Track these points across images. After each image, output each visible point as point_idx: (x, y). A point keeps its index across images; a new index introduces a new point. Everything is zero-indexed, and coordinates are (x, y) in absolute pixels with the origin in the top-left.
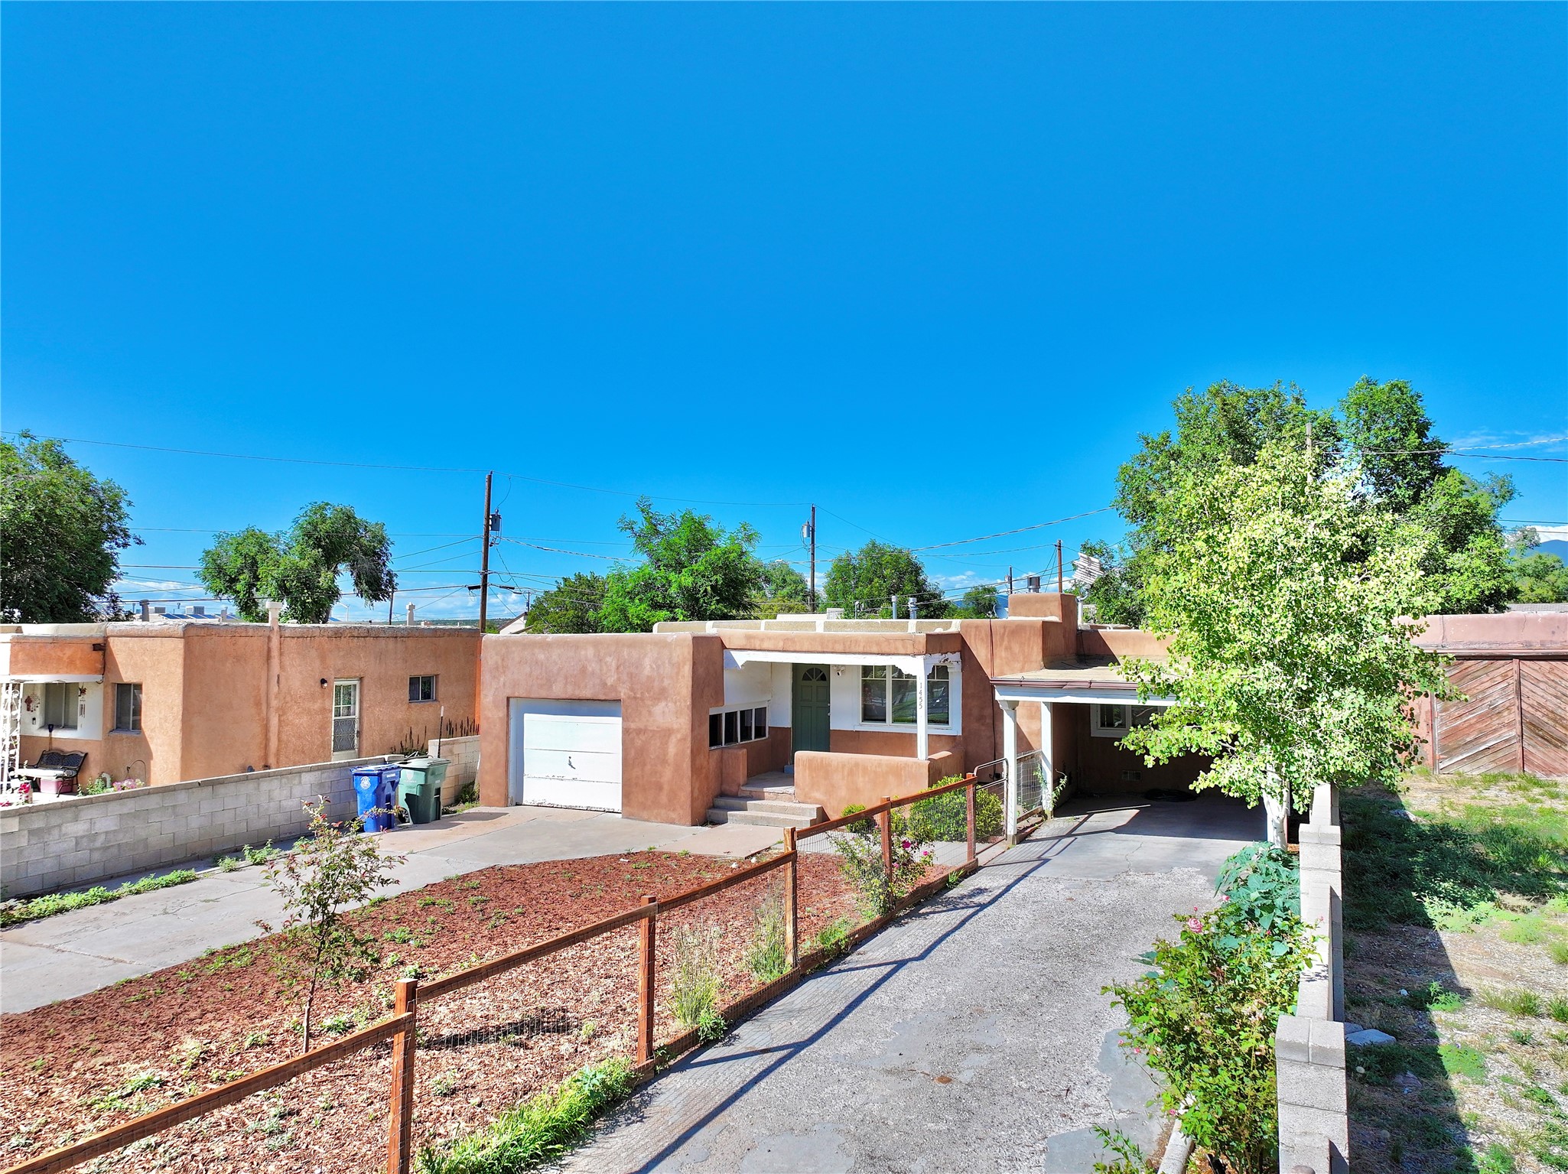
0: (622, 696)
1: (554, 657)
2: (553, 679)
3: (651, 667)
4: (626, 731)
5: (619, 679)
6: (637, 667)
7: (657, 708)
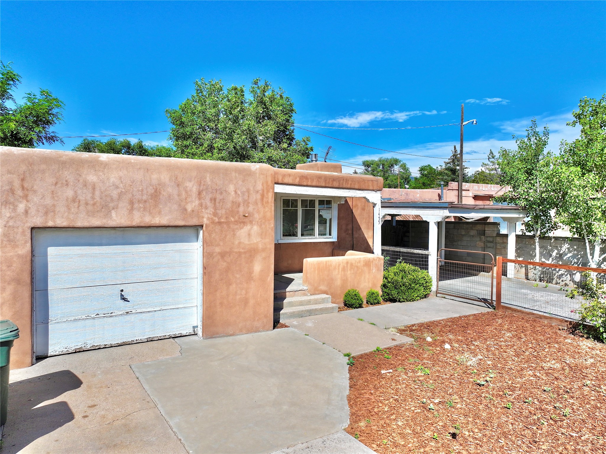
0: (205, 221)
1: (112, 180)
2: (111, 205)
3: (236, 192)
4: (207, 255)
5: (201, 205)
6: (221, 193)
7: (242, 231)
